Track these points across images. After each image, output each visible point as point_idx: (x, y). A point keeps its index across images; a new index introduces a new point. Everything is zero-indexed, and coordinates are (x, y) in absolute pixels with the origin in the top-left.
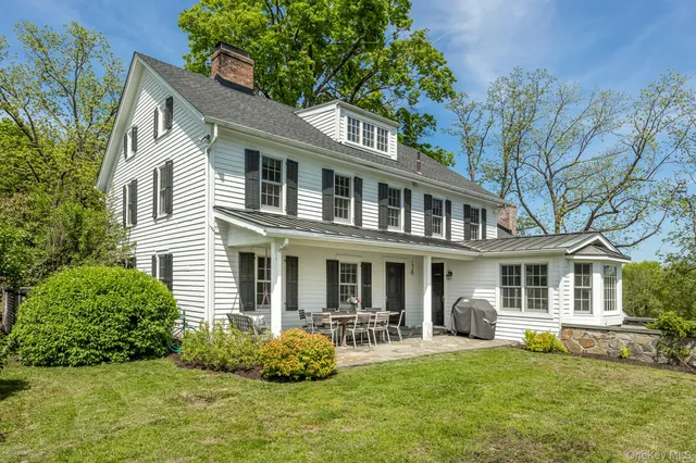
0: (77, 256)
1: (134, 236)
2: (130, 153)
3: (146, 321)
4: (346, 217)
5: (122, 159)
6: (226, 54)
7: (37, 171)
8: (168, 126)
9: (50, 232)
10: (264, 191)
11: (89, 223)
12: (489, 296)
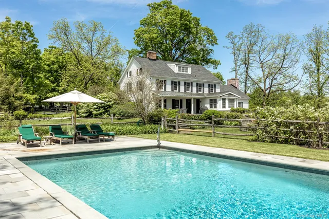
2: (129, 76)
4: (177, 90)
6: (150, 53)
8: (141, 74)
12: (208, 106)
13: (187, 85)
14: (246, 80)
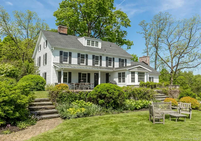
0: (28, 74)
1: (40, 69)
2: (39, 51)
3: (39, 84)
4: (84, 63)
5: (38, 52)
6: (61, 27)
7: (17, 52)
8: (46, 46)
9: (22, 69)
10: (64, 59)
11: (30, 67)
12: (116, 80)
13: (96, 59)
14: (156, 60)
